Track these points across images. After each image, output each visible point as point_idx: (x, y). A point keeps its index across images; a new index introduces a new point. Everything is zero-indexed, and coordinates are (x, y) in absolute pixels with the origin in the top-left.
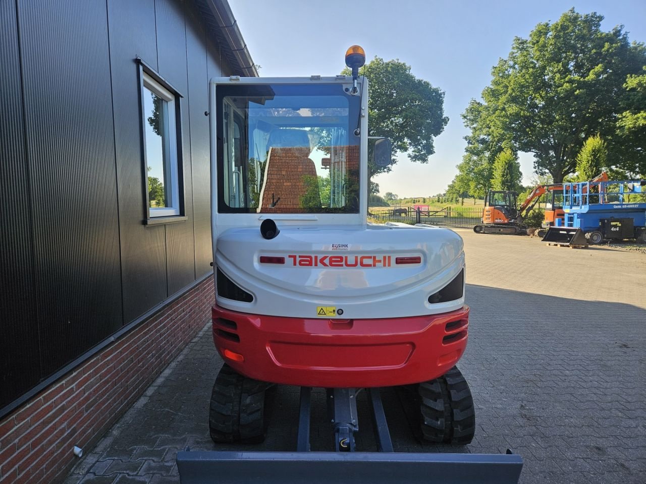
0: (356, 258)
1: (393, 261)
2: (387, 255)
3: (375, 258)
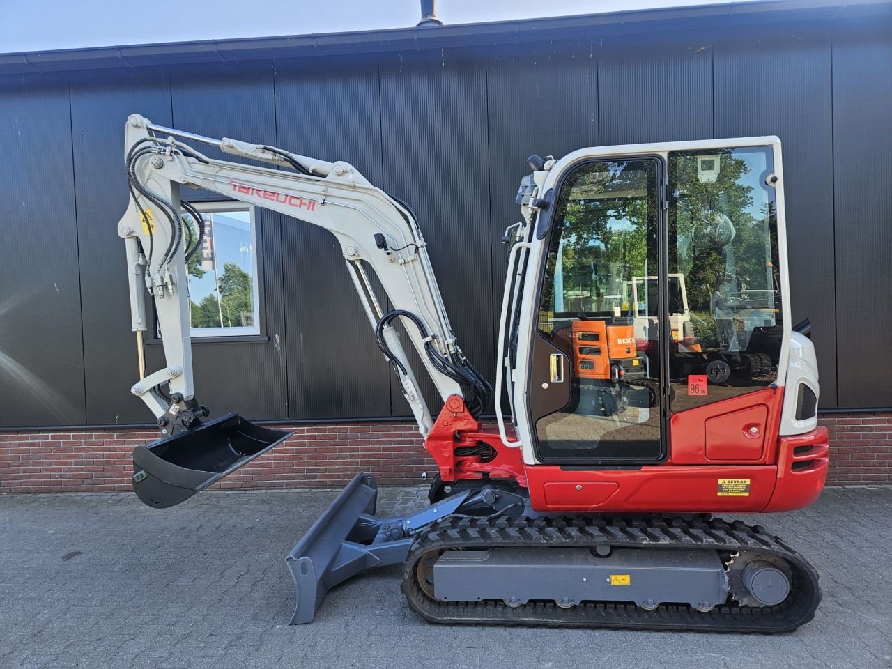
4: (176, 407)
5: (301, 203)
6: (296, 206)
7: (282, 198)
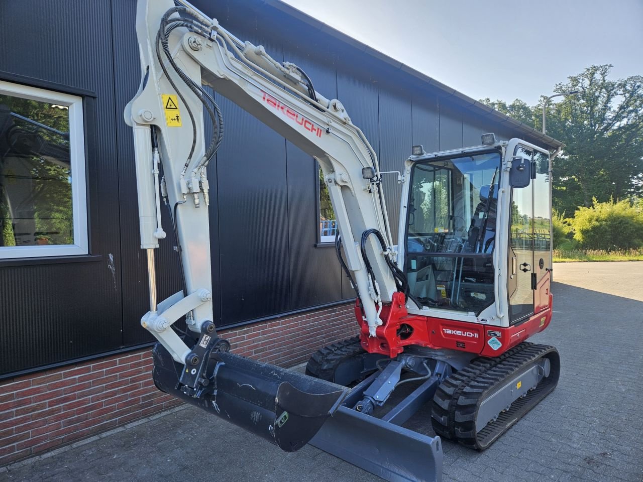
4: (207, 339)
5: (313, 129)
6: (309, 129)
7: (300, 118)
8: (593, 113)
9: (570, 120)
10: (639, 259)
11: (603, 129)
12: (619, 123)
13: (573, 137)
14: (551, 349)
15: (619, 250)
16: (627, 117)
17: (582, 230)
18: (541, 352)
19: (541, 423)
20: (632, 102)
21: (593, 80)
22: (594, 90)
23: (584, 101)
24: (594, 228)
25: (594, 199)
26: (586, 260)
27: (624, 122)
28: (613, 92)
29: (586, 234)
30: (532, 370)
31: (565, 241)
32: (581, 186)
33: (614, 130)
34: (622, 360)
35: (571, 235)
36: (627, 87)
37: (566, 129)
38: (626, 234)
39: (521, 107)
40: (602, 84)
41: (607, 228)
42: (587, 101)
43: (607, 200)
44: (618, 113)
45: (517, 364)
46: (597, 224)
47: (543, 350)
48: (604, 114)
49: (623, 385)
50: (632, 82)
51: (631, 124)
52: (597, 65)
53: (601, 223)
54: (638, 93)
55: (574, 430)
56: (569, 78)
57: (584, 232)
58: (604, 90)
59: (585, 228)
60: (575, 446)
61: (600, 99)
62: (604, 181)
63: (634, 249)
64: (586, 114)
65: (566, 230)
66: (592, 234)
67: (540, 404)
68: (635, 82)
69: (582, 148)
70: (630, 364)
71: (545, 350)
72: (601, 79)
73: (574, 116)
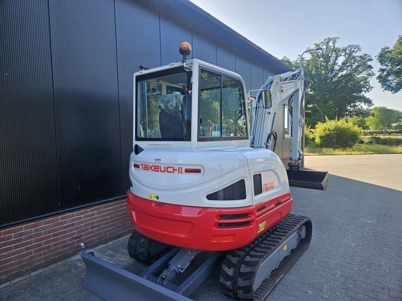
0: (165, 167)
1: (183, 170)
2: (180, 167)
3: (174, 167)
8: (327, 67)
9: (314, 70)
10: (352, 154)
11: (333, 76)
12: (341, 73)
13: (316, 80)
14: (307, 219)
15: (340, 148)
16: (346, 69)
17: (320, 136)
18: (301, 222)
19: (300, 276)
20: (349, 60)
21: (328, 46)
22: (328, 53)
23: (323, 59)
24: (327, 135)
25: (326, 117)
26: (322, 154)
27: (344, 72)
28: (339, 54)
29: (322, 138)
30: (294, 235)
31: (311, 143)
32: (319, 110)
33: (339, 77)
34: (350, 222)
35: (313, 139)
36: (347, 51)
37: (312, 75)
38: (344, 138)
39: (287, 61)
40: (333, 49)
41: (334, 135)
42: (324, 59)
43: (334, 119)
44: (341, 67)
45: (285, 234)
46: (328, 132)
47: (302, 221)
48: (334, 67)
49: (353, 241)
50: (350, 49)
51: (348, 74)
52: (331, 37)
53: (331, 132)
54: (353, 55)
55: (323, 282)
56: (314, 44)
57: (321, 137)
58: (334, 52)
59: (322, 135)
60: (325, 296)
61: (332, 58)
62: (332, 107)
63: (349, 147)
64: (323, 66)
65: (311, 136)
66: (326, 138)
67: (299, 259)
68: (351, 48)
69: (320, 87)
70: (356, 225)
71: (303, 220)
72: (333, 46)
73: (317, 68)
